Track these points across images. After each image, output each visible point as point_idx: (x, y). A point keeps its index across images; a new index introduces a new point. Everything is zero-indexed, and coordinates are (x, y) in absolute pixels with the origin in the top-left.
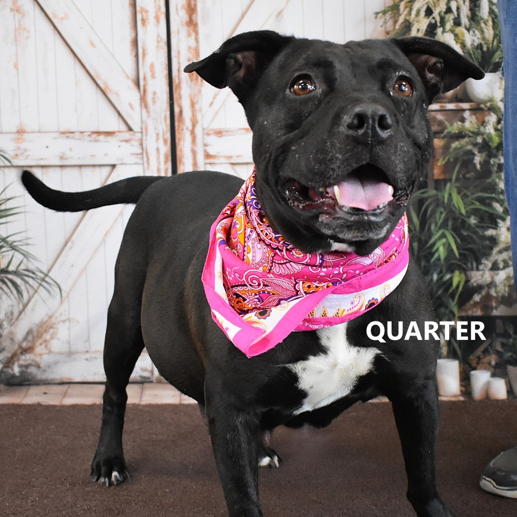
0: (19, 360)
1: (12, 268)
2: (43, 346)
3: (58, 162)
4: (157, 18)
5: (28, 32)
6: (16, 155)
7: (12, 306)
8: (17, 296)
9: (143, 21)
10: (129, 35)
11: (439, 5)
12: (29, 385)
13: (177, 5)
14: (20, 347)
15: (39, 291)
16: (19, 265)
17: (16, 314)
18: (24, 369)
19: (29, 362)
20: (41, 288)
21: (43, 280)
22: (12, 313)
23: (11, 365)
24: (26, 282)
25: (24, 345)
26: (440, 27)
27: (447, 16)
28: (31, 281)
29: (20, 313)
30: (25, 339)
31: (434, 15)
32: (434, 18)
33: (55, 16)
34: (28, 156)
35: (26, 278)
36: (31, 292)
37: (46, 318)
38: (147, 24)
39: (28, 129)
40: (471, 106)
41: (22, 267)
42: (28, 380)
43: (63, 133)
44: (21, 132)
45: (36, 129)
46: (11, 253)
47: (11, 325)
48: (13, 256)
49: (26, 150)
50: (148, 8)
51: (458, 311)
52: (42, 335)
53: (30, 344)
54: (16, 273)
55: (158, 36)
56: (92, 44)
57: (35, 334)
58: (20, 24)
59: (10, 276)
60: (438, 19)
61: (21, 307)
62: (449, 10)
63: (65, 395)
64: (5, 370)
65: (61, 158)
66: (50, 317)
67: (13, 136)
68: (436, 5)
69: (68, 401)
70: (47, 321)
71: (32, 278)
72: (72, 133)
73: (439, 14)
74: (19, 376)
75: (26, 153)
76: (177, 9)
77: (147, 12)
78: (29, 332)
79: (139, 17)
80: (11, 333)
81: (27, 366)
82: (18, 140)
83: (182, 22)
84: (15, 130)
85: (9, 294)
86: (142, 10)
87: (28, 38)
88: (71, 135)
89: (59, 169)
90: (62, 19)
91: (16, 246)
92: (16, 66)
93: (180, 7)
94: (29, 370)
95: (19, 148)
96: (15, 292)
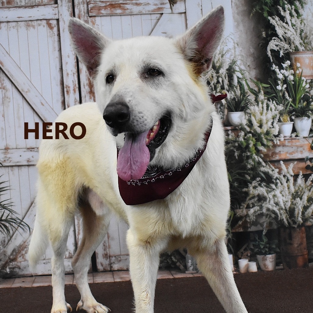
0: (9, 265)
1: (4, 218)
2: (22, 257)
3: (26, 163)
4: (74, 90)
5: (9, 99)
6: (5, 161)
7: (4, 237)
8: (7, 232)
9: (68, 92)
10: (60, 99)
11: (213, 80)
12: (15, 278)
13: (84, 84)
14: (9, 258)
15: (18, 229)
16: (8, 216)
17: (7, 241)
18: (12, 269)
19: (15, 266)
20: (19, 227)
21: (20, 223)
22: (4, 241)
23: (5, 268)
24: (11, 225)
25: (11, 257)
26: (214, 90)
27: (217, 85)
28: (14, 224)
29: (9, 241)
30: (12, 254)
31: (211, 85)
32: (211, 86)
33: (23, 90)
34: (10, 161)
35: (11, 223)
36: (14, 229)
37: (22, 243)
38: (69, 93)
39: (10, 147)
40: (231, 128)
41: (9, 217)
42: (14, 275)
43: (28, 149)
44: (7, 149)
45: (15, 147)
46: (3, 210)
47: (4, 247)
48: (4, 212)
49: (10, 158)
50: (70, 86)
51: (231, 230)
52: (20, 252)
53: (14, 257)
54: (6, 220)
55: (75, 99)
56: (42, 104)
57: (17, 251)
58: (5, 95)
59: (3, 222)
60: (213, 87)
61: (9, 237)
62: (218, 82)
63: (34, 282)
64: (2, 271)
65: (28, 161)
66: (24, 242)
67: (3, 151)
68: (212, 80)
69: (35, 285)
70: (23, 245)
71: (14, 223)
72: (34, 148)
73: (214, 84)
74: (9, 274)
75: (10, 159)
76: (84, 86)
77: (69, 87)
78: (14, 250)
79: (65, 90)
80: (4, 251)
81: (14, 268)
82: (5, 153)
83: (87, 92)
84: (4, 148)
85: (3, 231)
86: (67, 86)
87: (9, 102)
88: (33, 150)
89: (27, 167)
90: (27, 92)
91: (6, 207)
92: (3, 116)
93: (85, 84)
94: (15, 270)
95: (6, 157)
96: (6, 230)
